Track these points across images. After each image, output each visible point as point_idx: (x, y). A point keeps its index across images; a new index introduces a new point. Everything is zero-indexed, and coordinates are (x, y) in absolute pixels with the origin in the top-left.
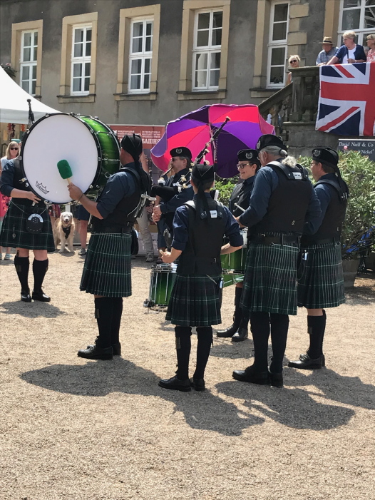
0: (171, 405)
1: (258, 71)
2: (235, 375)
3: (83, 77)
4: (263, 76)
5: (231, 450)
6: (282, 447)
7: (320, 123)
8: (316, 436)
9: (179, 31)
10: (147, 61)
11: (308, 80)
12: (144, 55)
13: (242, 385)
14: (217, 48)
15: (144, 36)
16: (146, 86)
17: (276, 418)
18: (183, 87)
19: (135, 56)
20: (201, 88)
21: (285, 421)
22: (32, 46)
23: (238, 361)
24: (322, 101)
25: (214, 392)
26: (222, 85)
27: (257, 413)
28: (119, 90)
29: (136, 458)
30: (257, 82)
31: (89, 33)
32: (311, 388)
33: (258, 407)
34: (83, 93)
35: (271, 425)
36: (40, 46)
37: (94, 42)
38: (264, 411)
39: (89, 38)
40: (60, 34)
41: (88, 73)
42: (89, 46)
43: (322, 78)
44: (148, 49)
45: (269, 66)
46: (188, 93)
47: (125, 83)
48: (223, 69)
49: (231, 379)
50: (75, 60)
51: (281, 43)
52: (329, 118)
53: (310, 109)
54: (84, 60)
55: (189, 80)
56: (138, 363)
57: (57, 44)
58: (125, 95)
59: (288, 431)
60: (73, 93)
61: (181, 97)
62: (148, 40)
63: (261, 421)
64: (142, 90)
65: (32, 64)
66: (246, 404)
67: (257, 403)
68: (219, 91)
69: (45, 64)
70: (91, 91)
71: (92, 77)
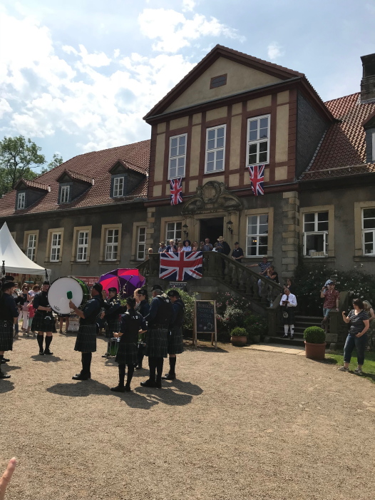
0: (119, 399)
1: (133, 253)
2: (141, 384)
3: (56, 254)
4: (135, 256)
5: (148, 416)
6: (168, 413)
7: (161, 275)
8: (180, 408)
9: (100, 237)
10: (85, 248)
11: (155, 258)
12: (84, 246)
13: (145, 388)
14: (116, 244)
15: (84, 238)
16: (85, 258)
17: (163, 401)
18: (101, 259)
19: (80, 246)
20: (109, 260)
21: (166, 403)
22: (34, 241)
23: (141, 378)
24: (161, 266)
25: (135, 392)
26: (118, 258)
27: (154, 400)
28: (73, 259)
29: (110, 422)
30: (133, 258)
31: (60, 236)
32: (173, 388)
33: (154, 397)
34: (56, 261)
35: (161, 404)
36: (37, 241)
37: (62, 240)
38: (157, 399)
39: (59, 238)
40: (47, 236)
41: (58, 252)
42: (59, 241)
43: (161, 258)
44: (86, 243)
45: (138, 252)
46: (103, 261)
47: (75, 257)
48: (118, 252)
49: (140, 386)
50: (53, 247)
51: (143, 243)
52: (164, 273)
53: (157, 270)
54: (57, 247)
55: (104, 256)
56: (99, 381)
57: (45, 240)
58: (75, 262)
59: (168, 407)
60: (51, 261)
61: (100, 263)
62: (86, 240)
63: (157, 403)
64: (83, 260)
65: (33, 248)
66: (148, 396)
67: (153, 395)
68: (117, 261)
69: (39, 248)
70: (60, 260)
71: (60, 254)
